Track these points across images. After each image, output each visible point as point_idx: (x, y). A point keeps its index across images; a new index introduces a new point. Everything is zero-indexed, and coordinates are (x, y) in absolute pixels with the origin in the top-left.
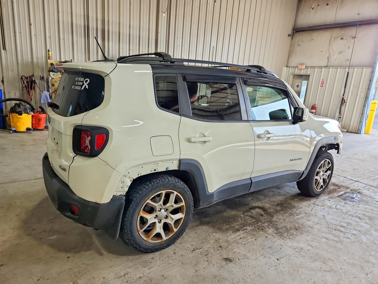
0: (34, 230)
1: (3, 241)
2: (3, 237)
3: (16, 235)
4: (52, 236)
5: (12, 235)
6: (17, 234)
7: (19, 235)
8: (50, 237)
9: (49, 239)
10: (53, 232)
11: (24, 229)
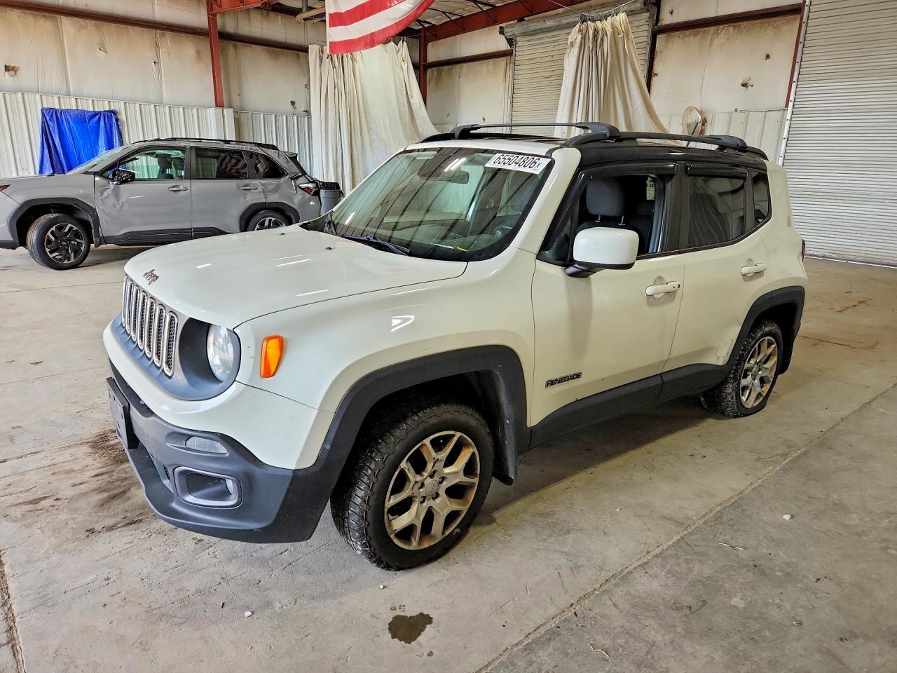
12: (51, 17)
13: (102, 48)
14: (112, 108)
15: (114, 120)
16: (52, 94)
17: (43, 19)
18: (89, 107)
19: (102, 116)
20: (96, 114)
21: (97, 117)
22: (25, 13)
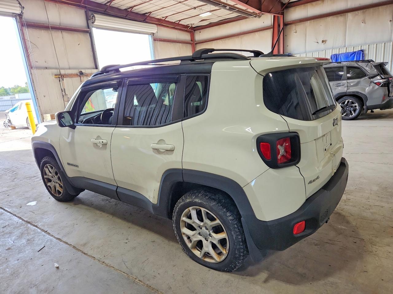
0: (355, 243)
1: (389, 246)
2: (389, 251)
3: (375, 246)
4: (341, 229)
5: (380, 248)
6: (373, 246)
7: (373, 245)
8: (345, 229)
9: (346, 227)
10: (339, 232)
11: (365, 248)
12: (344, 15)
13: (364, 22)
14: (362, 49)
15: (361, 55)
16: (336, 48)
17: (340, 17)
18: (351, 50)
19: (356, 54)
20: (354, 53)
21: (354, 54)
22: (334, 17)
